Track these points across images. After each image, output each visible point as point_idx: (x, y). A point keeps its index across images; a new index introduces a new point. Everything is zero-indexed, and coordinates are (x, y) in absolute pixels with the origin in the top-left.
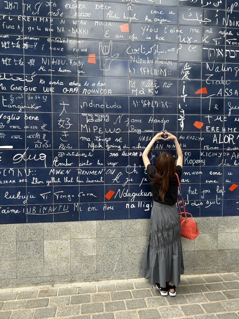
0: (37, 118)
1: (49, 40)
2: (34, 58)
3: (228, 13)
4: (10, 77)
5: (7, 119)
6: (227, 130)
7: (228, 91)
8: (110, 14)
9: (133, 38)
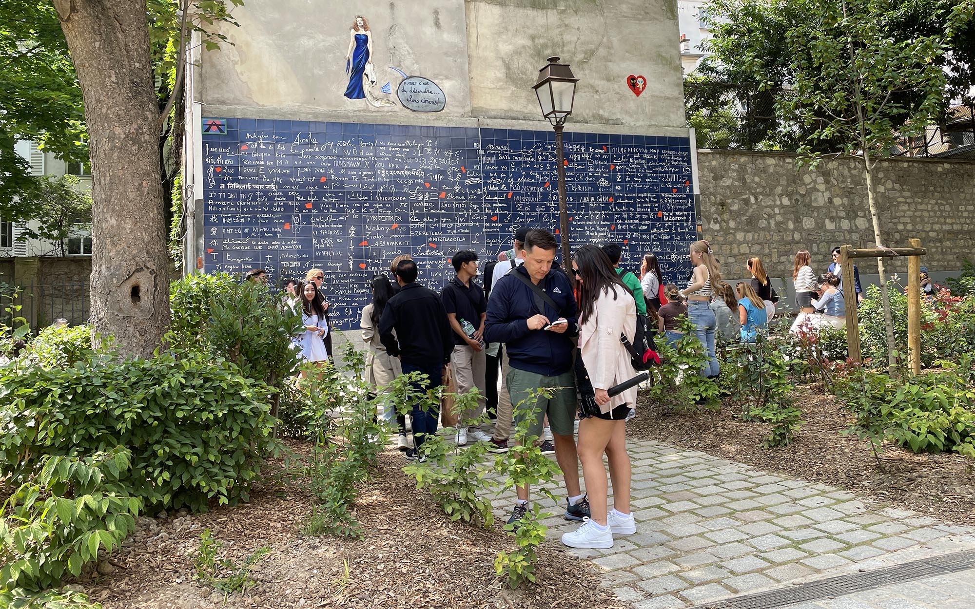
1: (258, 216)
2: (248, 228)
3: (379, 193)
4: (232, 241)
5: (230, 268)
6: (383, 269)
7: (382, 243)
8: (298, 198)
9: (315, 211)
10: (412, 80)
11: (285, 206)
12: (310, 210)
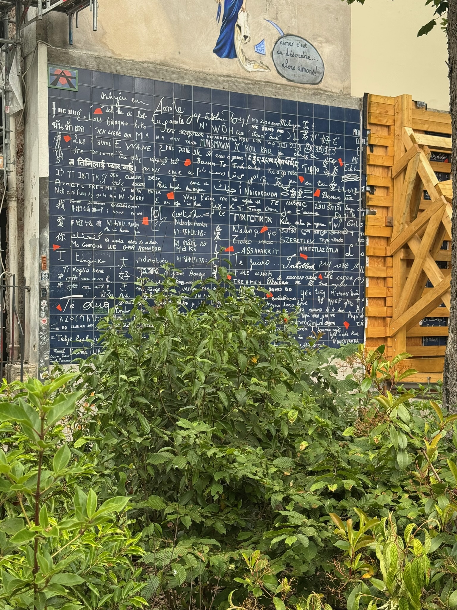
0: (103, 270)
1: (112, 205)
2: (101, 220)
3: (249, 185)
4: (82, 236)
5: (79, 272)
6: (249, 283)
7: (249, 250)
8: (159, 184)
9: (177, 204)
10: (290, 40)
11: (144, 193)
12: (172, 201)
